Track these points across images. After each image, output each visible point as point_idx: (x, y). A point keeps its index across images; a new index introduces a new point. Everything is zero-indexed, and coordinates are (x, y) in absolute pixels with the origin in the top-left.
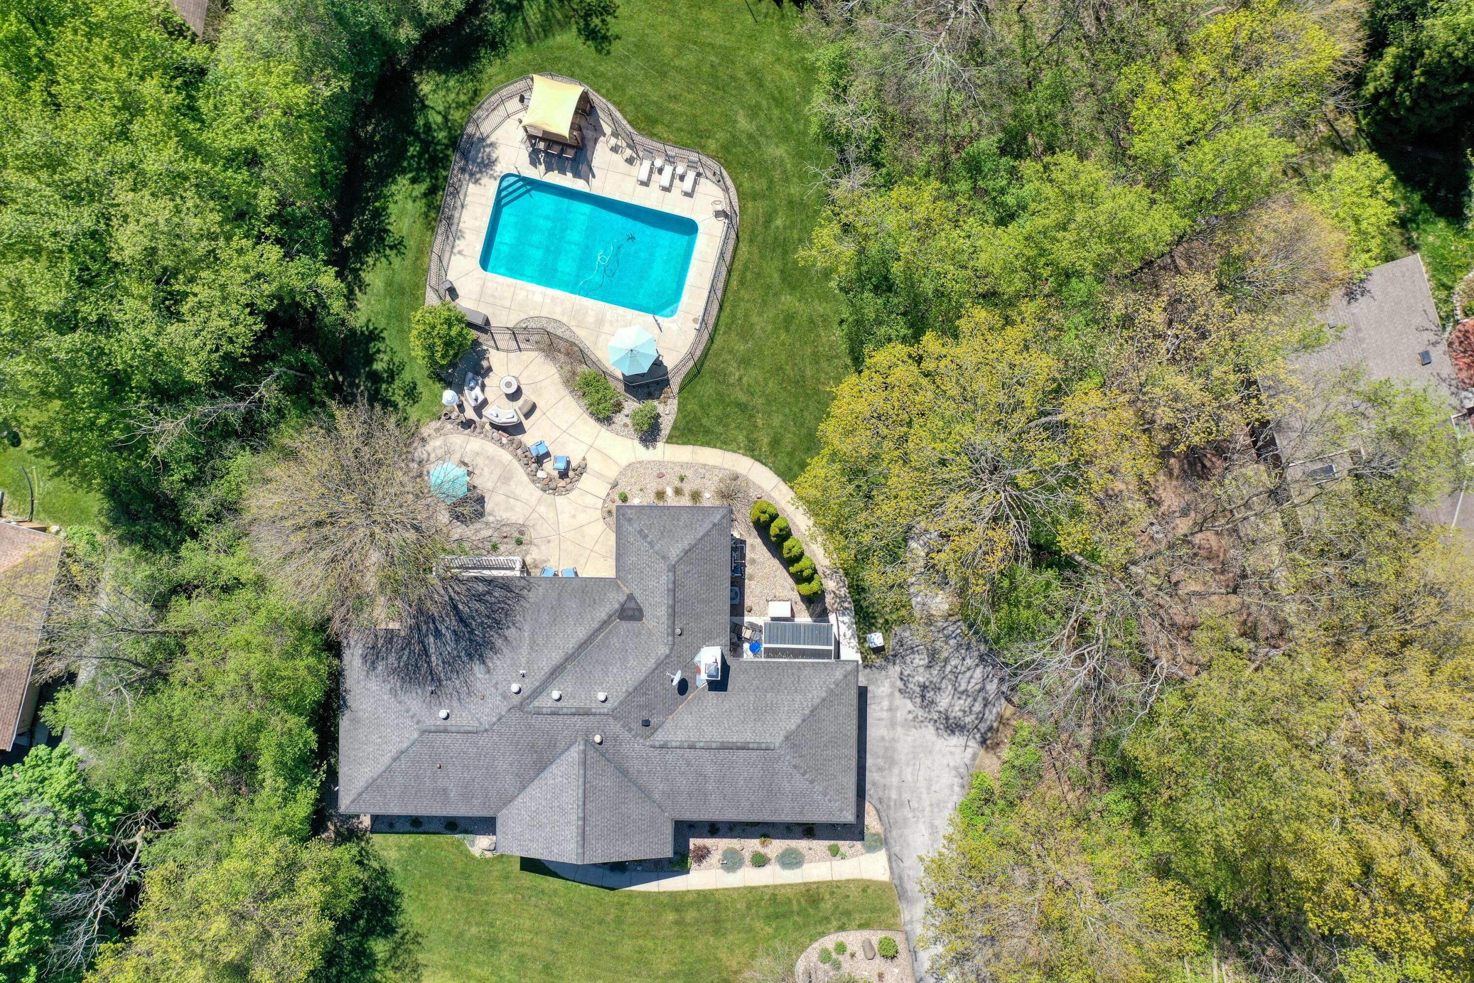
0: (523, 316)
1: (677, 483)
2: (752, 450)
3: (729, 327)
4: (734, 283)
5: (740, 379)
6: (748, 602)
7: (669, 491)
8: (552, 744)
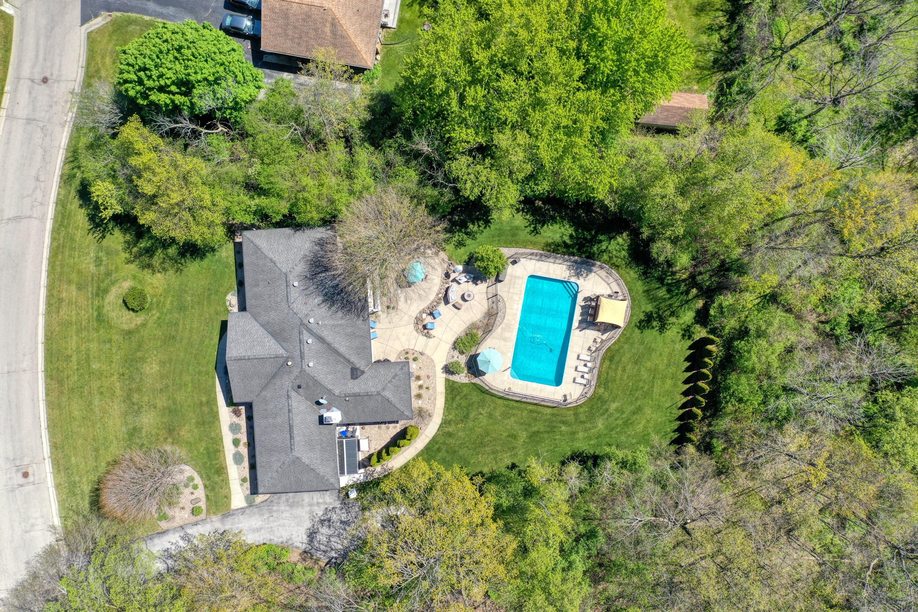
0: (505, 299)
1: (425, 386)
2: (445, 423)
3: (507, 406)
4: (530, 407)
5: (481, 414)
6: (367, 427)
7: (420, 382)
8: (285, 340)
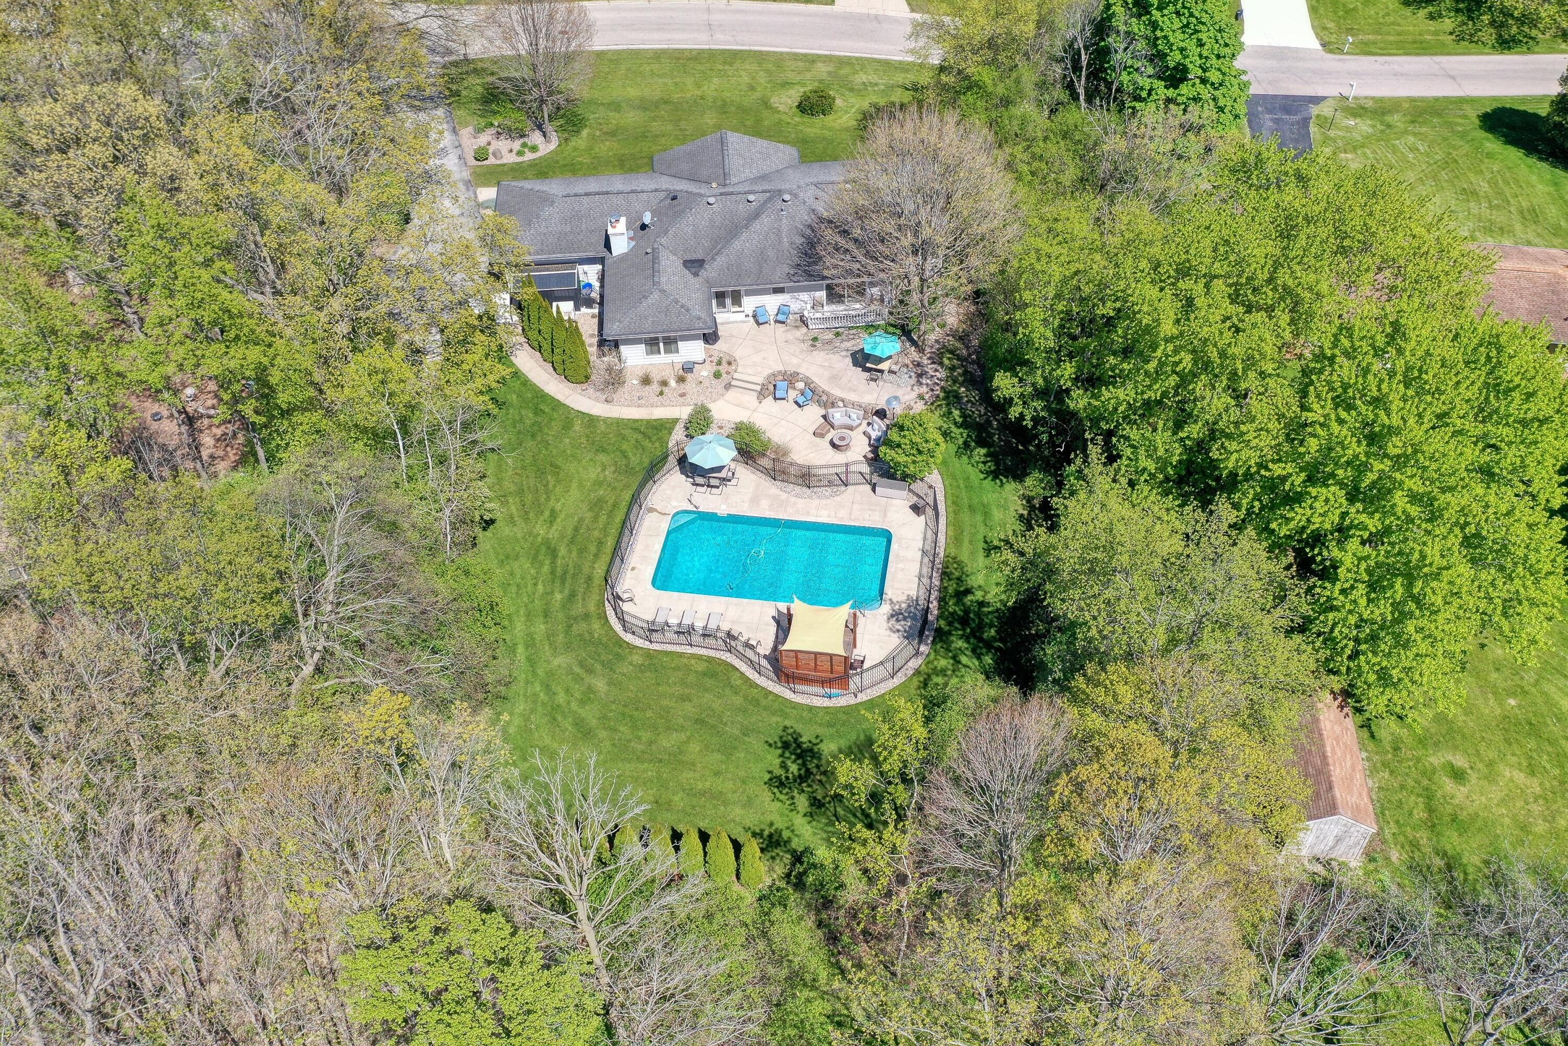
0: (838, 499)
1: (666, 390)
2: (591, 421)
3: (615, 506)
4: (610, 543)
5: (603, 470)
6: (596, 320)
7: (673, 383)
